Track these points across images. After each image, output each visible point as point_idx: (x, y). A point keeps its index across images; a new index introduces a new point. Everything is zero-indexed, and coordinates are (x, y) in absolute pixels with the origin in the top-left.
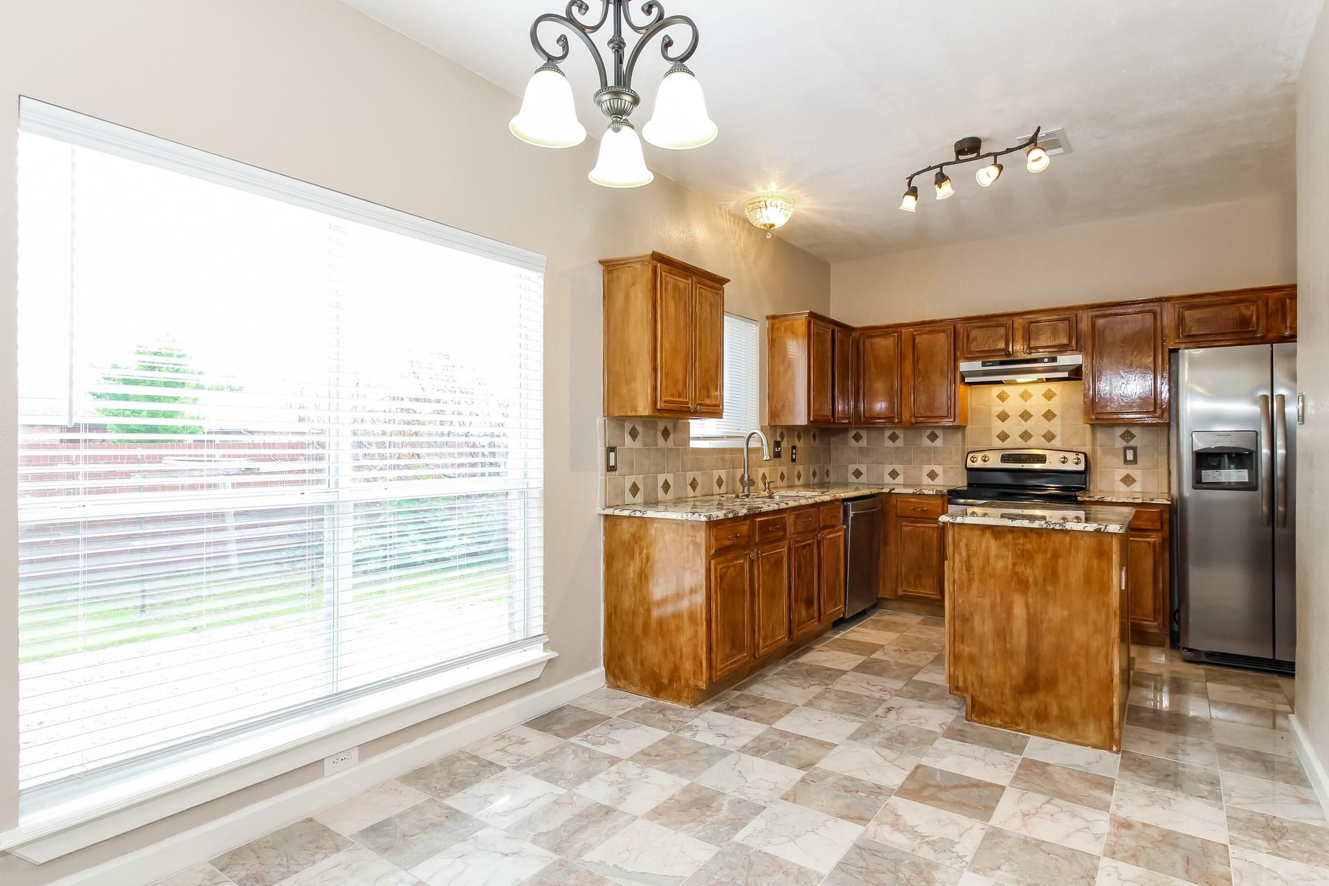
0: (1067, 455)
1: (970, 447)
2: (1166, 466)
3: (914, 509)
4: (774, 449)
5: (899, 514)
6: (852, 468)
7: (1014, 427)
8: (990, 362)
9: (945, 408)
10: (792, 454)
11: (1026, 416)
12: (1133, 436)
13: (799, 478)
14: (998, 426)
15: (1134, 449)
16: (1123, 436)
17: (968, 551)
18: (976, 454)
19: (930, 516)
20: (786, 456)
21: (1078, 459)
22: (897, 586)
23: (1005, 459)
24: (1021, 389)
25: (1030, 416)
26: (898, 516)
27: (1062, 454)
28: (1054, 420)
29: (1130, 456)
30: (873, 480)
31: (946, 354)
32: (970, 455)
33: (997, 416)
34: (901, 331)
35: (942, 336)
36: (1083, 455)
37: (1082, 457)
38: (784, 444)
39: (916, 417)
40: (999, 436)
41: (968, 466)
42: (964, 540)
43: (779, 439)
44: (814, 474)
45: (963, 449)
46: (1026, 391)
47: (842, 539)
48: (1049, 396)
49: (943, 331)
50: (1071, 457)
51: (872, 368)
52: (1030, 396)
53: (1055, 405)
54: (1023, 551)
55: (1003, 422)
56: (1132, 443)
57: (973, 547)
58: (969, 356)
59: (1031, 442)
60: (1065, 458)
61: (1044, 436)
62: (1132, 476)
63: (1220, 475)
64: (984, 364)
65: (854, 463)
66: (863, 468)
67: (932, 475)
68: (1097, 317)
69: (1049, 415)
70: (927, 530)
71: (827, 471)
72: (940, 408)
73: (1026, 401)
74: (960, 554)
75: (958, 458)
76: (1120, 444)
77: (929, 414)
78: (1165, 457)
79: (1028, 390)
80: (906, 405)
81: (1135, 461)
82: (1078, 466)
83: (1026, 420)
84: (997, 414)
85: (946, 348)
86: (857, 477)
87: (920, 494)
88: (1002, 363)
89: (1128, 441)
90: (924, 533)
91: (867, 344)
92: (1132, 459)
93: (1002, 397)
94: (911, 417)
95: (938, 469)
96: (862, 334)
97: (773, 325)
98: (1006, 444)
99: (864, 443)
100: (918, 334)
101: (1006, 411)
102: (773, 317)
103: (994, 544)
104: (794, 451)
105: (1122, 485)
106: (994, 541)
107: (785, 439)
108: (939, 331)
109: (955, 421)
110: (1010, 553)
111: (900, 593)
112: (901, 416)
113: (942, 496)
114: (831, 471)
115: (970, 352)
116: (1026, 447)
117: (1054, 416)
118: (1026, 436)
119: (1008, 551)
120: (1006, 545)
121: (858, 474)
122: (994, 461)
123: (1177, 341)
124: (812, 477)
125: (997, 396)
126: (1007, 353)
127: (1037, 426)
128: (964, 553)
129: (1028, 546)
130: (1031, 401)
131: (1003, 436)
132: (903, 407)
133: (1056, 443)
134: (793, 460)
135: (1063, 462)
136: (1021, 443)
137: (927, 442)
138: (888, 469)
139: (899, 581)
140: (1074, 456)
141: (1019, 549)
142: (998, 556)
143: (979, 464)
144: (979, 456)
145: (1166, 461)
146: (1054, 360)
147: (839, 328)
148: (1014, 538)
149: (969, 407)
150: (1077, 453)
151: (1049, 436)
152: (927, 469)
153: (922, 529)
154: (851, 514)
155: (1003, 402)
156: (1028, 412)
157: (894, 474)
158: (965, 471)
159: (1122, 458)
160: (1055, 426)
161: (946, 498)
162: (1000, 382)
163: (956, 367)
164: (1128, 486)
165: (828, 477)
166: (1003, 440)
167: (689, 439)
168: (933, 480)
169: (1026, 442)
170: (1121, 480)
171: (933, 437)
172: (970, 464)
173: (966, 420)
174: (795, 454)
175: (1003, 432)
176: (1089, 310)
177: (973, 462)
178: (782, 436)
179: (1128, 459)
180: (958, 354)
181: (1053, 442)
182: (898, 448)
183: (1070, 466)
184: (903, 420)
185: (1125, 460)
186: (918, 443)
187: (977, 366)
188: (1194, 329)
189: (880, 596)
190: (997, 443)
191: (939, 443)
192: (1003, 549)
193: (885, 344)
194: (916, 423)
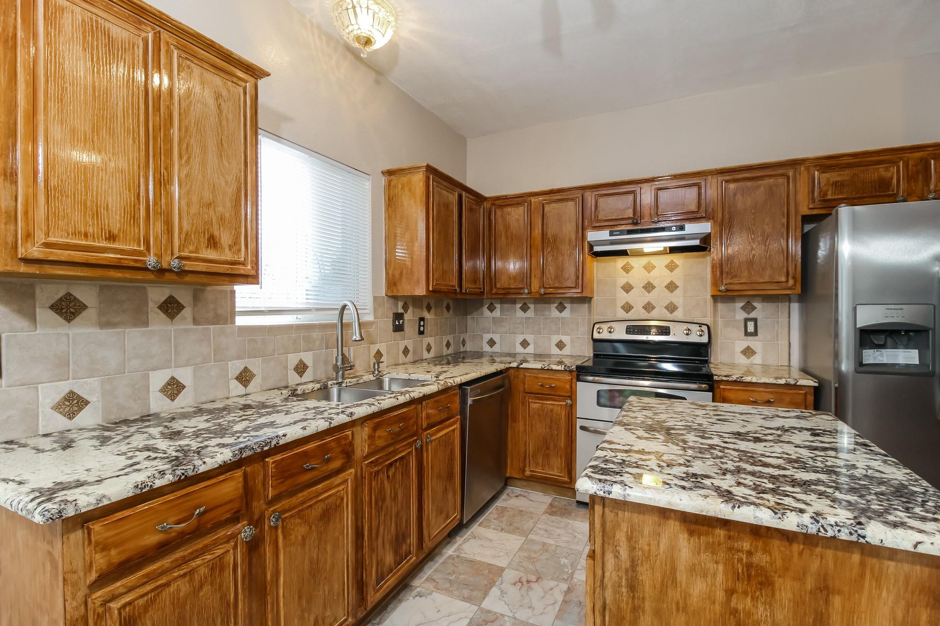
0: (690, 326)
1: (596, 318)
2: (787, 338)
3: (541, 385)
4: (394, 322)
5: (527, 390)
6: (487, 337)
7: (638, 298)
8: (617, 231)
9: (573, 277)
10: (420, 326)
11: (649, 287)
12: (754, 308)
13: (429, 350)
14: (623, 297)
15: (755, 320)
16: (743, 308)
17: (632, 549)
18: (602, 326)
19: (558, 393)
20: (410, 328)
21: (702, 331)
22: (525, 467)
23: (630, 330)
24: (644, 261)
25: (653, 287)
26: (526, 393)
27: (685, 326)
28: (677, 292)
29: (751, 327)
30: (506, 350)
31: (574, 224)
32: (597, 326)
33: (622, 288)
34: (531, 200)
35: (571, 204)
36: (706, 327)
37: (705, 328)
38: (408, 316)
39: (545, 288)
40: (623, 307)
41: (594, 337)
42: (624, 527)
43: (401, 311)
44: (448, 345)
45: (589, 320)
46: (649, 263)
47: (457, 434)
48: (671, 267)
49: (572, 200)
50: (695, 328)
51: (503, 237)
52: (654, 267)
53: (677, 277)
54: (749, 566)
55: (627, 293)
56: (753, 315)
57: (643, 543)
58: (597, 225)
59: (654, 313)
60: (689, 330)
61: (667, 308)
62: (753, 348)
63: (882, 355)
64: (611, 234)
65: (489, 332)
66: (496, 338)
67: (560, 345)
68: (727, 181)
69: (671, 287)
70: (556, 407)
71: (464, 340)
72: (568, 279)
73: (649, 272)
74: (617, 556)
75: (584, 329)
76: (741, 315)
77: (557, 285)
78: (786, 329)
79: (652, 262)
80: (535, 276)
81: (755, 333)
82: (702, 338)
83: (649, 292)
84: (621, 285)
85: (574, 217)
86: (491, 346)
87: (548, 369)
88: (630, 232)
89: (749, 313)
90: (552, 410)
91: (499, 213)
92: (753, 331)
93: (627, 269)
94: (540, 288)
95: (566, 339)
96: (494, 204)
97: (390, 182)
98: (631, 315)
99: (497, 313)
100: (548, 203)
101: (631, 282)
102: (390, 173)
103: (685, 543)
104: (422, 323)
105: (743, 357)
106: (686, 536)
107: (410, 310)
108: (567, 200)
109: (582, 292)
110: (721, 567)
111: (528, 473)
112: (530, 286)
113: (571, 371)
114: (467, 340)
115: (598, 221)
116: (649, 319)
117: (676, 287)
118: (649, 307)
119: (717, 562)
120: (712, 548)
121: (492, 343)
122: (620, 333)
123: (811, 206)
124: (445, 348)
125: (622, 268)
126: (635, 221)
127: (660, 298)
128: (624, 553)
129: (761, 559)
130: (654, 273)
131: (627, 308)
132: (533, 278)
133: (678, 315)
134: (421, 333)
135: (687, 334)
136: (644, 314)
137: (555, 313)
138: (520, 338)
139: (527, 460)
140: (696, 327)
141: (740, 560)
142: (692, 570)
143: (605, 335)
144: (605, 327)
145: (787, 333)
146: (682, 228)
147: (467, 195)
148: (729, 538)
149: (595, 278)
150: (701, 325)
151: (672, 308)
152: (555, 339)
153: (550, 407)
154: (470, 401)
155: (627, 273)
156: (651, 284)
157: (525, 344)
158: (591, 341)
159: (743, 329)
160: (677, 297)
161: (575, 374)
162: (624, 253)
163: (584, 237)
164: (748, 358)
165: (464, 346)
166: (627, 311)
167: (233, 314)
168: (561, 350)
169: (649, 313)
170: (742, 352)
171: (561, 308)
172: (596, 336)
173: (592, 292)
174: (423, 326)
175: (627, 303)
176: (718, 175)
177: (599, 333)
178: (405, 307)
179: (749, 331)
180: (586, 223)
181: (675, 313)
182: (529, 318)
183: (694, 338)
184: (533, 290)
185: (747, 334)
186: (547, 313)
187: (604, 235)
188: (830, 193)
189: (508, 475)
190: (621, 314)
191: (566, 313)
192: (705, 557)
193: (516, 215)
194: (545, 294)
